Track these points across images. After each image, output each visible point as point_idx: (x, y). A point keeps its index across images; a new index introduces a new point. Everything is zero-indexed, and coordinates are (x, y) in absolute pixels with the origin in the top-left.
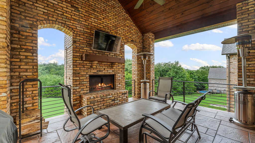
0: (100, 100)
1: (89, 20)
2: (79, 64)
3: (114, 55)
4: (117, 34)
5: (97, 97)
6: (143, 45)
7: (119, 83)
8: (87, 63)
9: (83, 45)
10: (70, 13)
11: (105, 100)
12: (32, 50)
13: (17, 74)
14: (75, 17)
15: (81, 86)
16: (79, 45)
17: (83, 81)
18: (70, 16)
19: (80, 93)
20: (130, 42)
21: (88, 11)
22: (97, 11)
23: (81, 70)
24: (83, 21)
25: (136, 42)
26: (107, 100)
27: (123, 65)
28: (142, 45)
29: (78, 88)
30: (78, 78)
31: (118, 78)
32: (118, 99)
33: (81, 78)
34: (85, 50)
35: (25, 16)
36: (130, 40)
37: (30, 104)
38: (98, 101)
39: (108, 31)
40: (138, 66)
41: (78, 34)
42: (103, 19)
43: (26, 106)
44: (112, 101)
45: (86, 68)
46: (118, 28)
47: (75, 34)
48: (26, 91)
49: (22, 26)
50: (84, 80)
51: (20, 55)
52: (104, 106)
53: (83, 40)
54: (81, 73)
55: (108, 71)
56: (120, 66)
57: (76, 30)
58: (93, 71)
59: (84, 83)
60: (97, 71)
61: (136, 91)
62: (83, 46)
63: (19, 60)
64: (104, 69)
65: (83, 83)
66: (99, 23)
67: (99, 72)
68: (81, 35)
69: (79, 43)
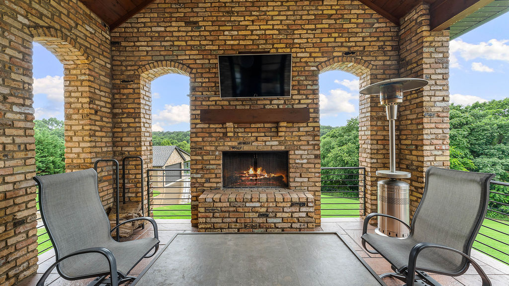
0: (227, 209)
1: (221, 38)
2: (201, 129)
3: (285, 102)
4: (291, 48)
5: (220, 202)
6: (399, 55)
7: (301, 174)
8: (216, 128)
9: (209, 91)
10: (183, 38)
11: (241, 210)
12: (133, 114)
13: (119, 149)
14: (192, 43)
15: (205, 174)
16: (201, 93)
17: (210, 164)
18: (184, 43)
19: (203, 187)
20: (340, 59)
21: (217, 21)
22: (237, 12)
23: (206, 141)
24: (208, 45)
25: (367, 53)
26: (245, 212)
27: (314, 127)
28: (396, 58)
29: (199, 176)
30: (199, 158)
31: (297, 161)
32: (279, 215)
33: (205, 158)
34: (212, 101)
35: (126, 66)
36: (340, 54)
37: (133, 192)
38: (223, 209)
39: (264, 49)
40: (376, 125)
41: (199, 73)
42: (253, 25)
43: (130, 195)
44: (259, 217)
45: (215, 137)
46: (296, 32)
47: (193, 73)
48: (129, 174)
49: (124, 81)
50: (212, 162)
51: (122, 122)
52: (238, 224)
53: (209, 82)
54: (205, 148)
55: (268, 143)
56: (301, 129)
57: (195, 66)
58: (230, 144)
59: (211, 167)
60: (240, 143)
61: (369, 201)
62: (208, 93)
63: (120, 130)
64: (257, 137)
65: (208, 167)
66: (241, 37)
67: (242, 145)
68: (205, 73)
69: (201, 89)
